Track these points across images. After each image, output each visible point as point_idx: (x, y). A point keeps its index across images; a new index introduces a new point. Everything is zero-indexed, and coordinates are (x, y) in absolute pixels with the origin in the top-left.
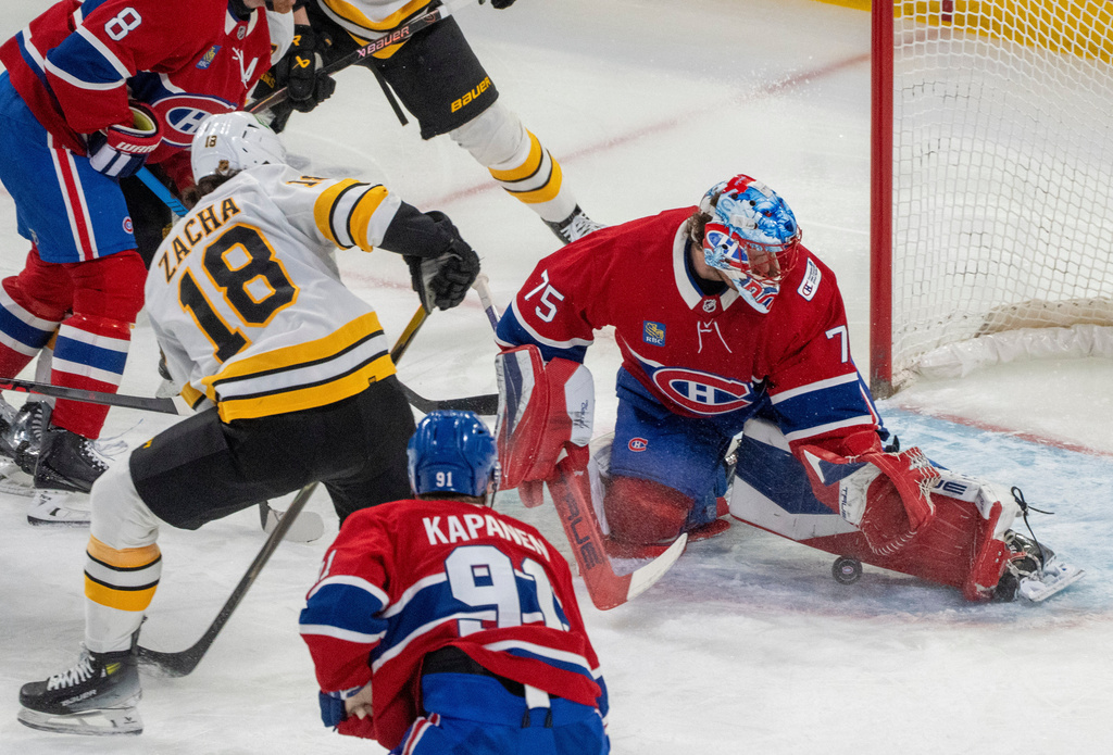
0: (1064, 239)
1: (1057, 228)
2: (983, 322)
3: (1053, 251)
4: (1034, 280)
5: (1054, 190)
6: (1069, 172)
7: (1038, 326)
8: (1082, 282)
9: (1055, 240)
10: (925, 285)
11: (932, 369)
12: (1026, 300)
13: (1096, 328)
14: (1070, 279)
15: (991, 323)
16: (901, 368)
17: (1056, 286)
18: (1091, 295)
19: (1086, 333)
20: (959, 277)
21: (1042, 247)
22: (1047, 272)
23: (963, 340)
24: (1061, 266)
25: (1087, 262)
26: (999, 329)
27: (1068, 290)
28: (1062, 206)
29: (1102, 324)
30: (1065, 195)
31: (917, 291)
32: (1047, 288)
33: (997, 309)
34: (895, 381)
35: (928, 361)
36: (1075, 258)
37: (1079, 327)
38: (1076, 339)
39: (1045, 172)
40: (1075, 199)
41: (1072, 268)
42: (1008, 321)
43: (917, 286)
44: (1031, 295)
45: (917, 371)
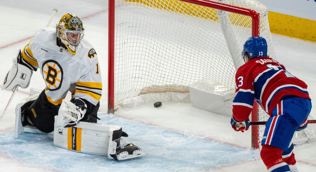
0: (163, 68)
1: (162, 65)
2: (140, 92)
3: (160, 72)
4: (155, 80)
5: (160, 54)
6: (165, 49)
7: (156, 92)
8: (169, 80)
9: (161, 69)
10: (125, 81)
11: (126, 105)
12: (153, 85)
13: (173, 93)
14: (165, 80)
15: (143, 92)
16: (117, 104)
17: (161, 82)
18: (171, 84)
19: (170, 95)
20: (133, 79)
21: (157, 71)
22: (159, 78)
23: (135, 96)
24: (163, 76)
25: (170, 75)
26: (145, 93)
27: (165, 82)
28: (163, 59)
29: (174, 92)
30: (164, 56)
31: (122, 83)
32: (159, 82)
33: (144, 88)
34: (115, 108)
35: (124, 103)
36: (167, 74)
37: (168, 92)
38: (167, 96)
39: (158, 49)
40: (167, 57)
41: (166, 77)
42: (147, 91)
43: (122, 81)
44: (154, 83)
45: (122, 105)
